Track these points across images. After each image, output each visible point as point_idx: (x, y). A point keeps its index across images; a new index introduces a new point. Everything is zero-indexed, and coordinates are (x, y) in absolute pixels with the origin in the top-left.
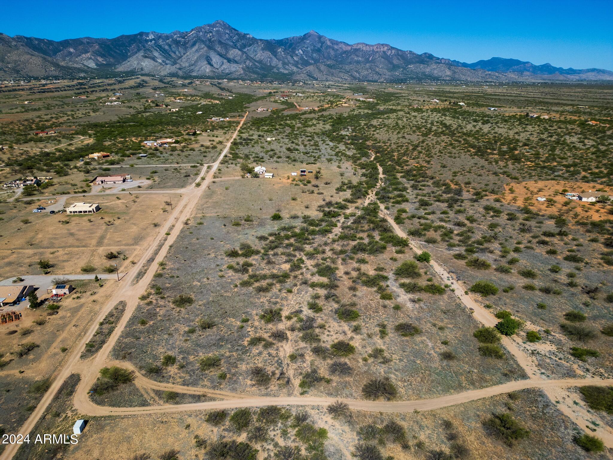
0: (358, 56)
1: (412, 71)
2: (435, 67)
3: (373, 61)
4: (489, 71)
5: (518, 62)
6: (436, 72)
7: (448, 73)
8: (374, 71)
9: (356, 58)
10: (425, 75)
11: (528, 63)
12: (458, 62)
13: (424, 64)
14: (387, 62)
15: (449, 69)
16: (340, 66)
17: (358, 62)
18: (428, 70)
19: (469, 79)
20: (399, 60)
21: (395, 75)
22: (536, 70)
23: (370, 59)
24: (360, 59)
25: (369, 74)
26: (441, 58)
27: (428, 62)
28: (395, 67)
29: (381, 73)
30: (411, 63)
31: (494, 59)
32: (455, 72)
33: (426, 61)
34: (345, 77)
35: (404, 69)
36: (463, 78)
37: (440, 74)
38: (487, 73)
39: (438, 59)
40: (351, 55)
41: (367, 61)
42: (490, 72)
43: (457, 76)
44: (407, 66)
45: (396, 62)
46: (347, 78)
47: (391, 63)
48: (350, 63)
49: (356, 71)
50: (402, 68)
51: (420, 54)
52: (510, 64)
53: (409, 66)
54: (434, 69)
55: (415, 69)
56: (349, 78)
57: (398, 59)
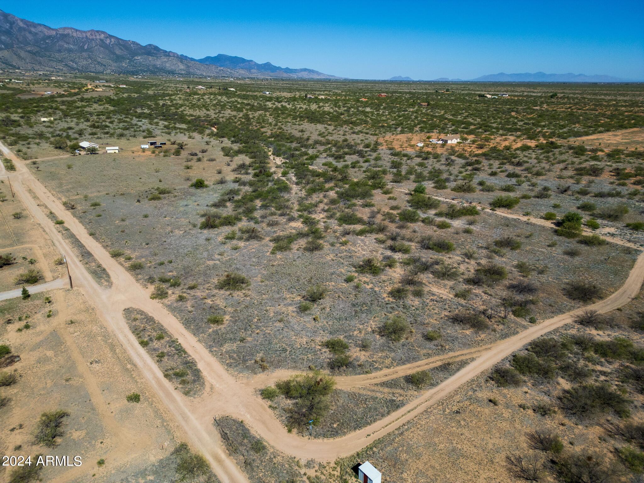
0: (68, 43)
1: (140, 63)
2: (166, 60)
3: (89, 50)
4: (221, 66)
5: (243, 60)
6: (168, 65)
7: (182, 67)
8: (95, 60)
9: (66, 46)
10: (157, 68)
11: (251, 61)
12: (186, 57)
13: (152, 56)
14: (107, 52)
15: (182, 62)
16: (48, 53)
17: (70, 51)
18: (158, 63)
19: (204, 74)
20: (122, 50)
21: (123, 66)
22: (260, 67)
23: (86, 47)
24: (72, 46)
25: (89, 64)
26: (168, 50)
27: (156, 54)
28: (119, 59)
29: (104, 63)
30: (137, 54)
31: (220, 56)
32: (188, 67)
33: (154, 53)
34: (59, 67)
35: (131, 60)
36: (198, 72)
37: (173, 67)
38: (219, 68)
39: (166, 52)
40: (58, 41)
41: (82, 49)
42: (222, 68)
43: (191, 70)
44: (133, 57)
45: (118, 52)
46: (61, 68)
47: (114, 54)
48: (59, 51)
49: (73, 61)
50: (129, 59)
51: (144, 45)
52: (236, 61)
53: (136, 58)
54: (166, 62)
55: (143, 61)
56: (64, 69)
57: (120, 49)
